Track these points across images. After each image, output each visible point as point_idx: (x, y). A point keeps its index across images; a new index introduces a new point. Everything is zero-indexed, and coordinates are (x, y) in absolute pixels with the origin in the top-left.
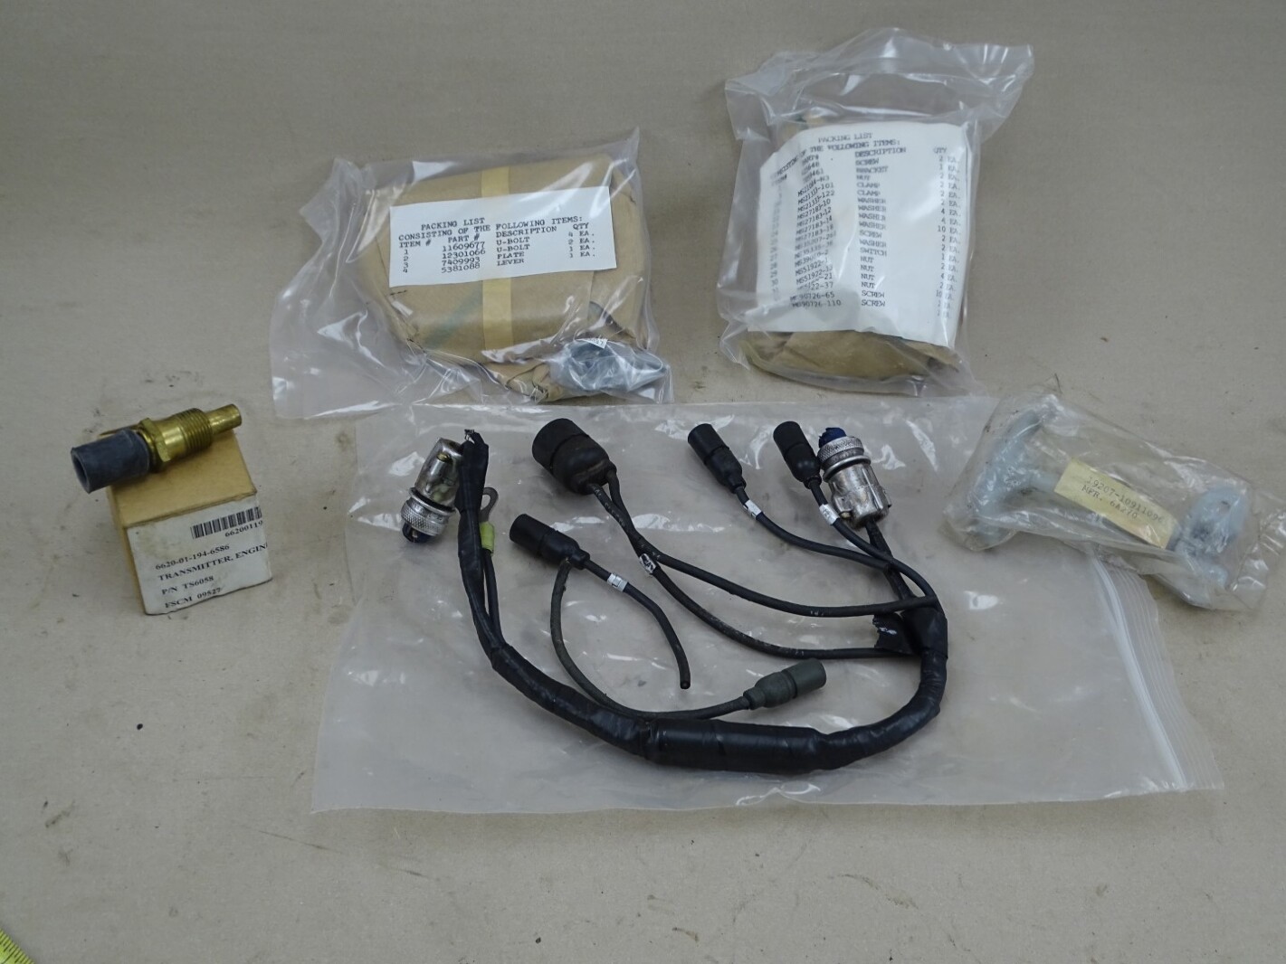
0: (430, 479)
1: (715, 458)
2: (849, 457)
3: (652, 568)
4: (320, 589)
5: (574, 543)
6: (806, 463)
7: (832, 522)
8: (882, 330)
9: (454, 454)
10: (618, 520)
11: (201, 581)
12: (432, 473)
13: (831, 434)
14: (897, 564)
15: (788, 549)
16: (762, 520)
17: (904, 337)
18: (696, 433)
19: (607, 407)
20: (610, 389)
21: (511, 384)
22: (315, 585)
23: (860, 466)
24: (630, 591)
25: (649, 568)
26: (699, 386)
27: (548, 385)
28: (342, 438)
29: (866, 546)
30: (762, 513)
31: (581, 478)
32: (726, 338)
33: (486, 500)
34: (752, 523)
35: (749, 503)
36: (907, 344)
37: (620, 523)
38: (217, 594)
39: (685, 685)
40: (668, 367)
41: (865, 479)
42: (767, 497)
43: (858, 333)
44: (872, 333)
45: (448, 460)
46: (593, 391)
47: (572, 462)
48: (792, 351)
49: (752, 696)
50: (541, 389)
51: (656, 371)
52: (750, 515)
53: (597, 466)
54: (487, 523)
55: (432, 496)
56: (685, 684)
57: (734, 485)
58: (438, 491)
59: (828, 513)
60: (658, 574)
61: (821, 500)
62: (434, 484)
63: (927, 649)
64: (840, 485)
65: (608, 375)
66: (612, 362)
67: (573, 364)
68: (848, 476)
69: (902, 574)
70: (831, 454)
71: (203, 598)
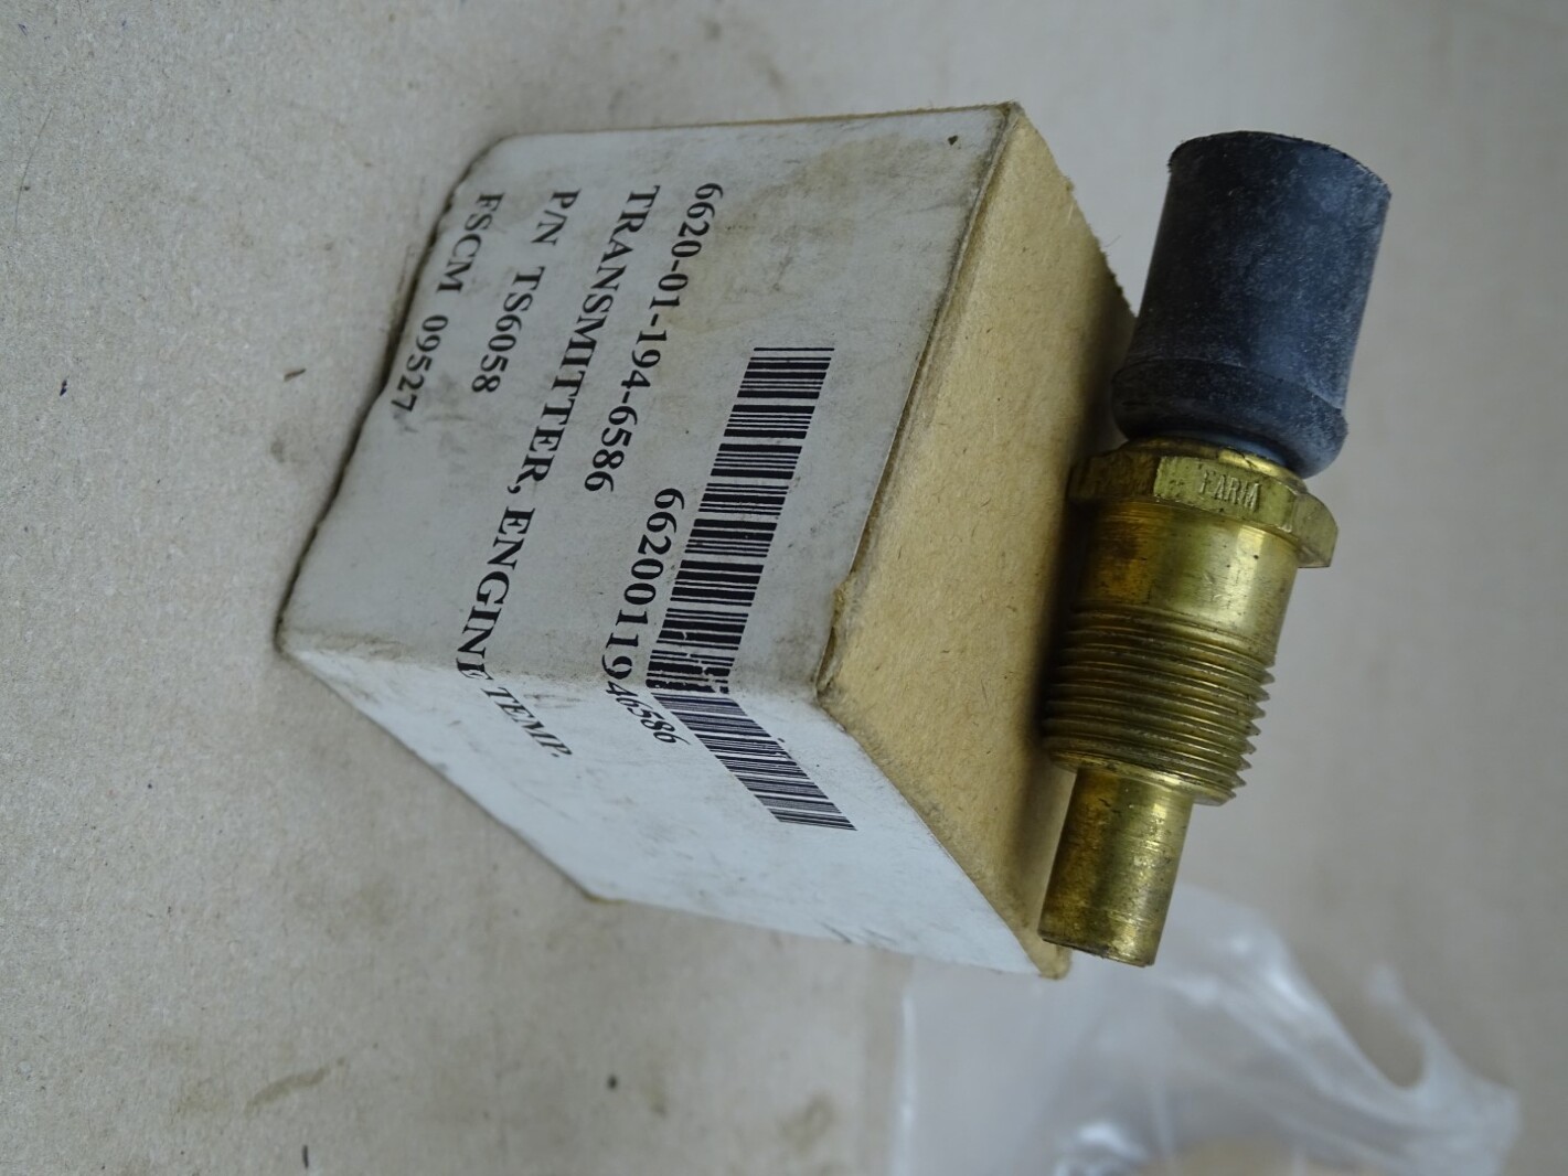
4: (295, 1098)
11: (504, 340)
22: (317, 1078)
38: (391, 392)
71: (416, 331)
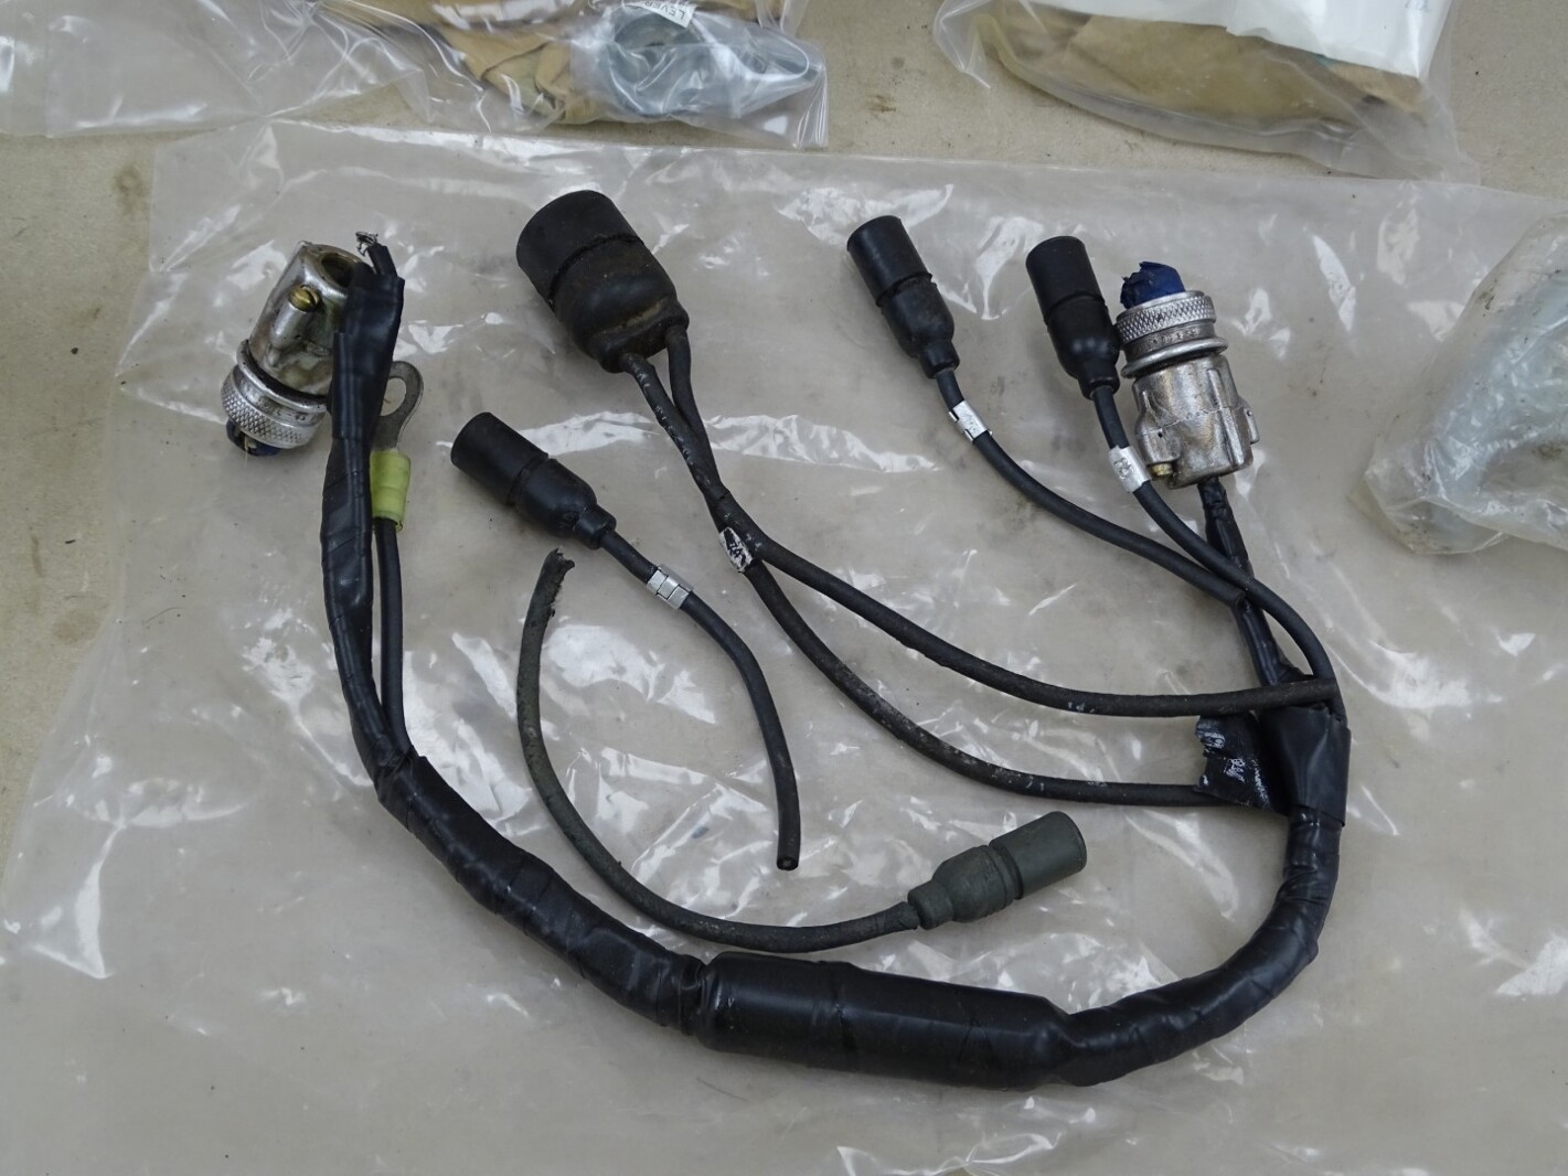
0: (276, 343)
1: (901, 300)
2: (1184, 342)
3: (743, 561)
5: (586, 493)
6: (1091, 343)
7: (1133, 488)
8: (1283, 36)
9: (329, 292)
10: (680, 446)
12: (279, 332)
13: (1152, 280)
14: (1260, 592)
15: (1033, 518)
16: (987, 447)
17: (1328, 55)
18: (865, 235)
19: (685, 151)
20: (694, 114)
21: (491, 77)
23: (1205, 363)
24: (695, 610)
25: (738, 561)
26: (882, 106)
27: (565, 92)
28: (128, 182)
29: (1196, 544)
30: (986, 433)
31: (611, 339)
32: (948, 14)
33: (395, 391)
34: (963, 449)
35: (962, 409)
36: (1333, 69)
37: (685, 456)
39: (786, 864)
40: (820, 67)
41: (1213, 396)
42: (1000, 386)
43: (1231, 36)
44: (1262, 39)
45: (316, 307)
46: (658, 116)
47: (596, 299)
48: (1083, 54)
49: (927, 905)
50: (551, 99)
51: (797, 76)
52: (961, 433)
53: (647, 315)
54: (394, 451)
55: (283, 373)
56: (787, 857)
57: (934, 363)
58: (296, 365)
59: (1128, 467)
60: (756, 575)
61: (1116, 438)
62: (284, 352)
63: (1306, 809)
64: (1158, 400)
65: (691, 84)
66: (703, 59)
67: (618, 57)
68: (1178, 384)
69: (1266, 614)
70: (1148, 329)
